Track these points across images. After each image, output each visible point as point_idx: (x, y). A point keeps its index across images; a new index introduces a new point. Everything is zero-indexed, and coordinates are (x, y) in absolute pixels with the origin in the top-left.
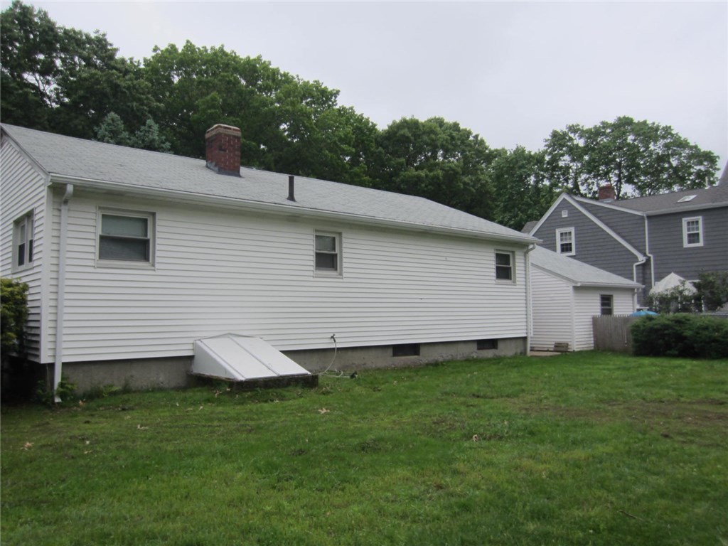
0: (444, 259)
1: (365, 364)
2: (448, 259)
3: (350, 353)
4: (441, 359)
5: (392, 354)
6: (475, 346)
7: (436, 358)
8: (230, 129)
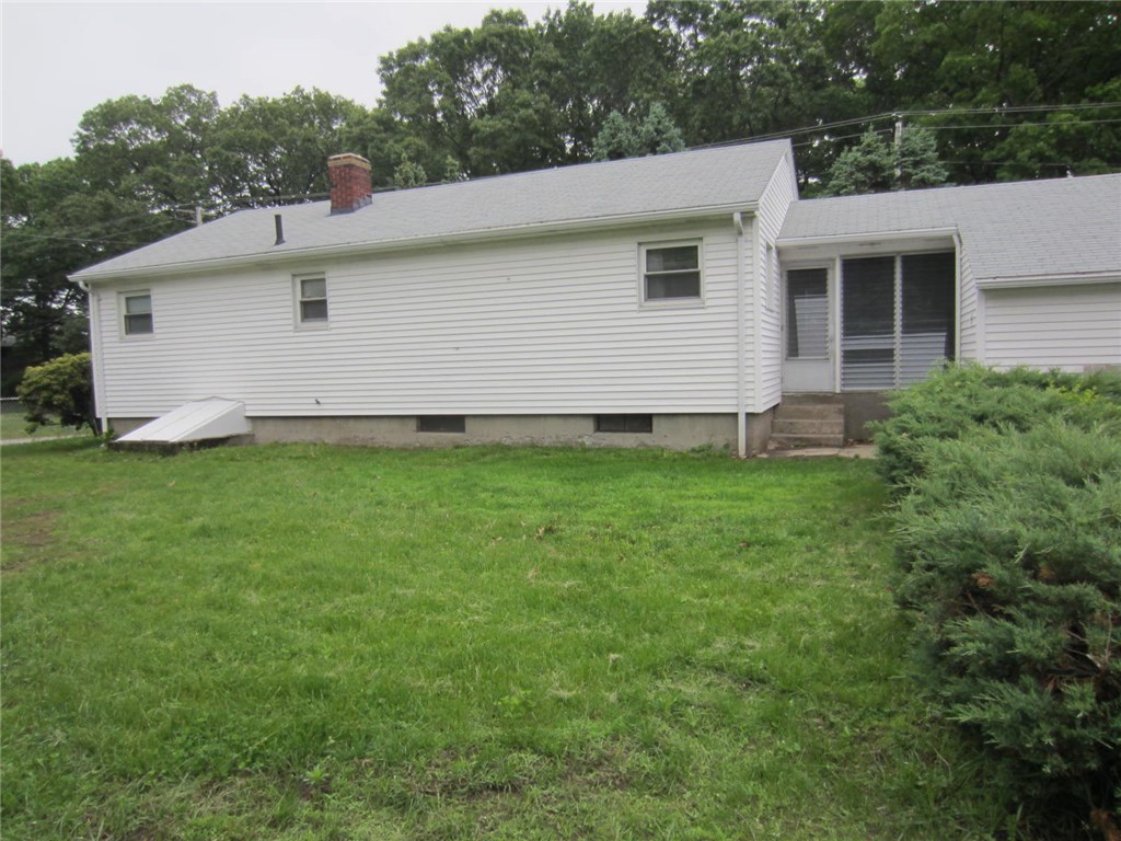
0: (505, 280)
1: (372, 439)
2: (513, 279)
3: (351, 422)
4: (508, 442)
5: (415, 428)
6: (590, 424)
7: (497, 439)
8: (339, 158)
